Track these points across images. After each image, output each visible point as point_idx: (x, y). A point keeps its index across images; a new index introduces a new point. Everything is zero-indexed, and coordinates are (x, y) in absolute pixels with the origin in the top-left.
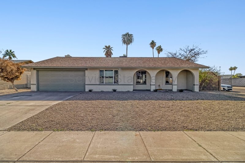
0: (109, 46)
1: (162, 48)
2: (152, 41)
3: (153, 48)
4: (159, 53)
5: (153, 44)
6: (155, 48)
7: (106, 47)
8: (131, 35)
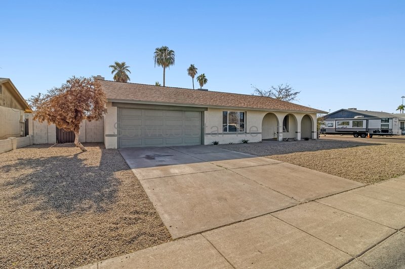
0: (123, 64)
1: (206, 78)
2: (192, 65)
3: (193, 77)
4: (201, 85)
5: (192, 70)
6: (196, 76)
7: (117, 64)
8: (172, 51)
